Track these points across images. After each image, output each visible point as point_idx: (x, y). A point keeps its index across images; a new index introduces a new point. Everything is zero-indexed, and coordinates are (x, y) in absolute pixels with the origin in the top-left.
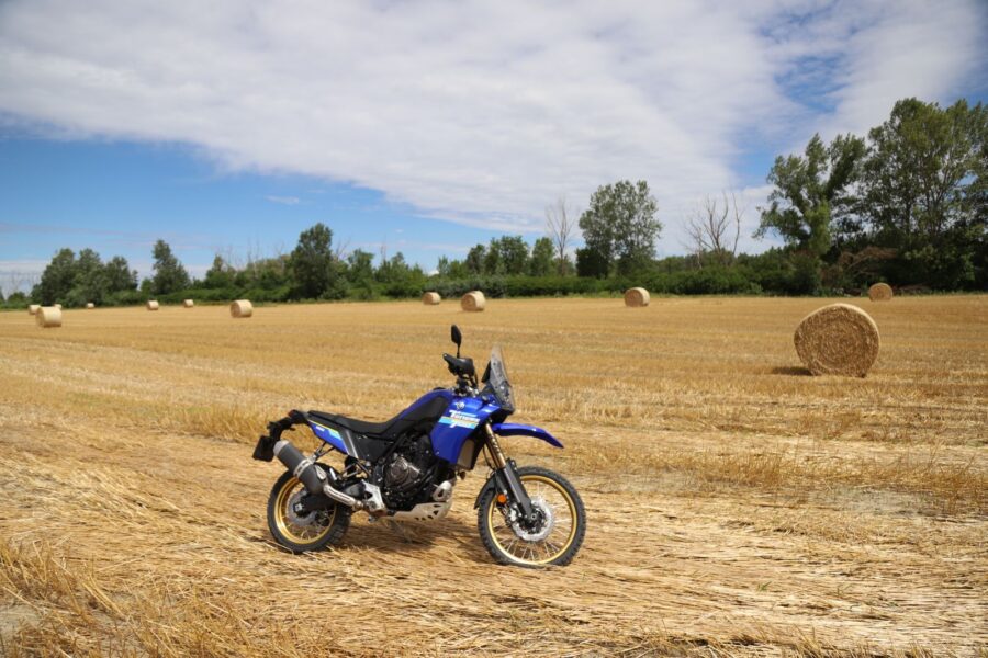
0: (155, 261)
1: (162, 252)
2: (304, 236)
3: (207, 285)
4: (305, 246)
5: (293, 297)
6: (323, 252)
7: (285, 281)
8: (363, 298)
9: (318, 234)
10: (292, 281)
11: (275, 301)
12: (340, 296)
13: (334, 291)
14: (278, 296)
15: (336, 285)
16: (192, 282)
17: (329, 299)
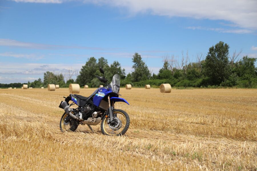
0: (134, 63)
1: (137, 59)
2: (211, 50)
3: (159, 77)
4: (212, 55)
5: (204, 84)
6: (222, 59)
7: (201, 75)
8: (246, 86)
9: (220, 48)
10: (205, 76)
11: (194, 86)
12: (232, 84)
13: (228, 81)
14: (196, 84)
15: (230, 78)
16: (152, 75)
17: (225, 86)
